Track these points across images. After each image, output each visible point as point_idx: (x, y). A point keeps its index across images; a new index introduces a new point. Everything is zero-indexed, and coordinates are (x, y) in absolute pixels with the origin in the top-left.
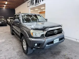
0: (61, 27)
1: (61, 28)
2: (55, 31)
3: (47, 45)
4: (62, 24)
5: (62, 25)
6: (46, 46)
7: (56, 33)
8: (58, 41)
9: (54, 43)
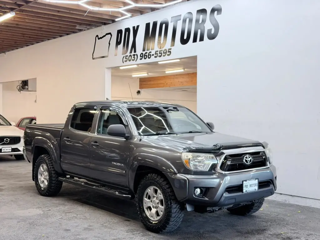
0: (264, 147)
1: (264, 152)
2: (245, 158)
3: (226, 195)
4: (267, 142)
5: (267, 144)
6: (224, 195)
7: (249, 163)
8: (256, 188)
9: (244, 191)
